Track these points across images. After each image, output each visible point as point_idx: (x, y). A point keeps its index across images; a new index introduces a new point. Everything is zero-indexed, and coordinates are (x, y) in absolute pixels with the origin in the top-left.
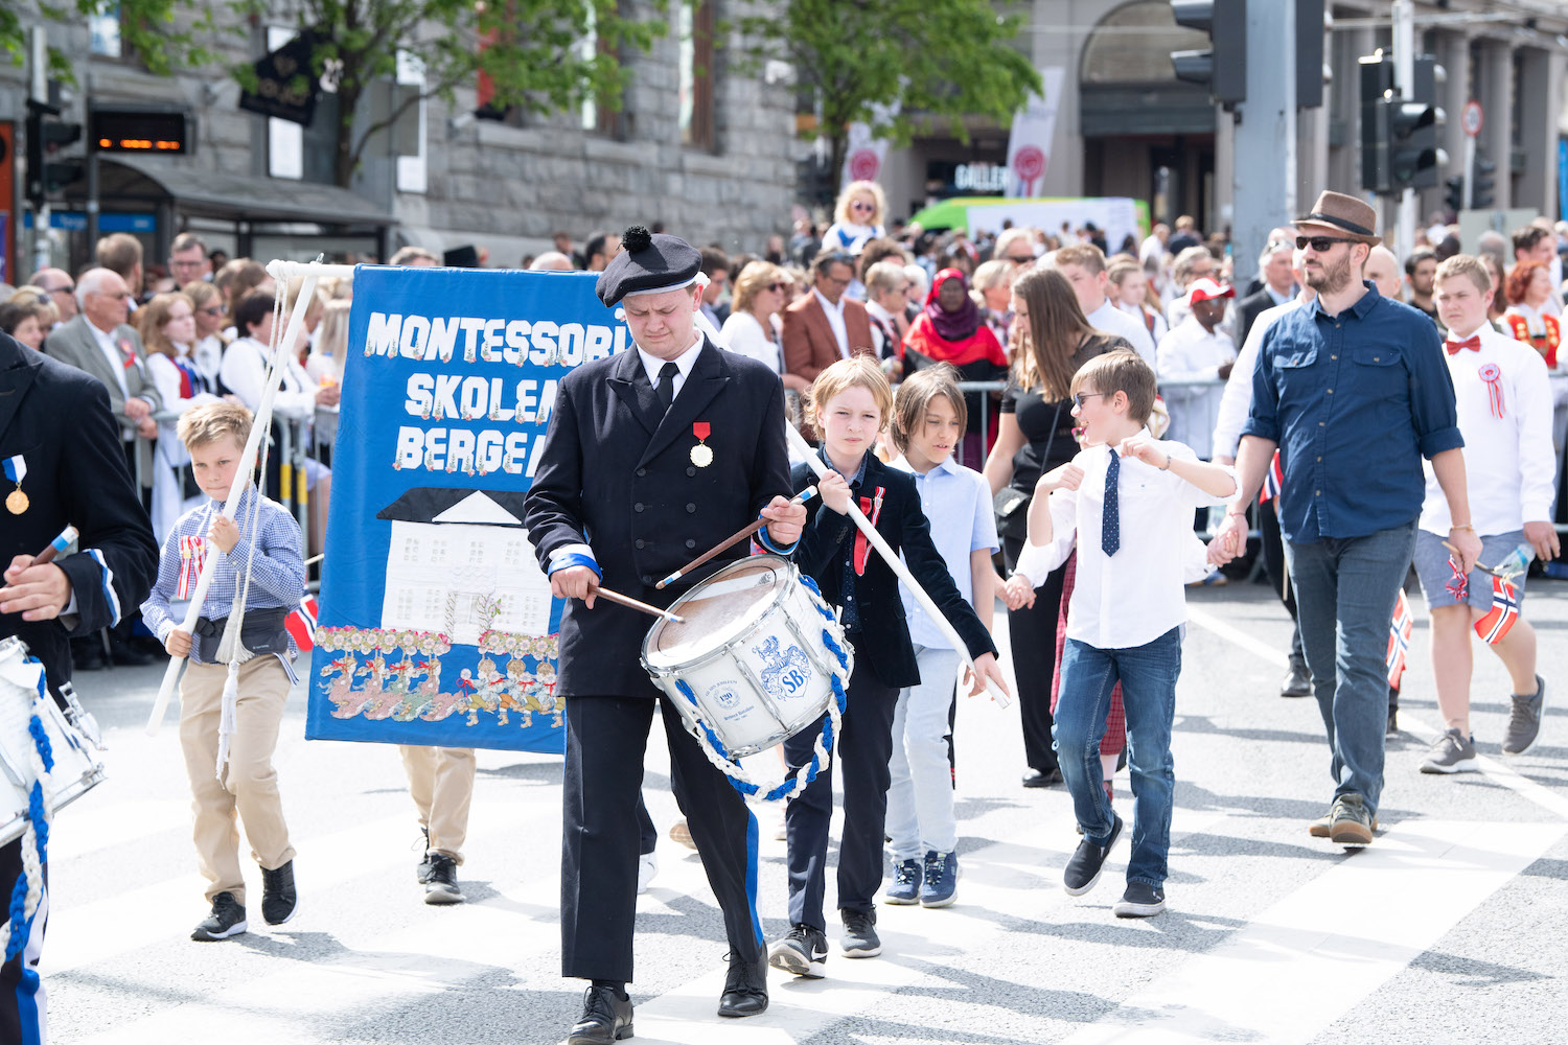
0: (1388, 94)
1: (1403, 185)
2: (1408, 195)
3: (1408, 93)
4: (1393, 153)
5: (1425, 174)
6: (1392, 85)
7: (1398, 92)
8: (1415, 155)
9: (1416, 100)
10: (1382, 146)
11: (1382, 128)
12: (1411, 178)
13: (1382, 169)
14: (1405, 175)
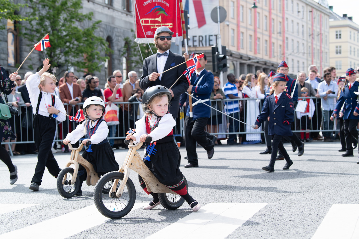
0: (217, 53)
1: (220, 71)
2: (221, 73)
3: (221, 53)
4: (218, 64)
5: (225, 68)
6: (217, 51)
7: (219, 53)
8: (222, 65)
9: (222, 54)
10: (216, 63)
11: (216, 60)
12: (222, 69)
13: (216, 68)
14: (221, 69)
